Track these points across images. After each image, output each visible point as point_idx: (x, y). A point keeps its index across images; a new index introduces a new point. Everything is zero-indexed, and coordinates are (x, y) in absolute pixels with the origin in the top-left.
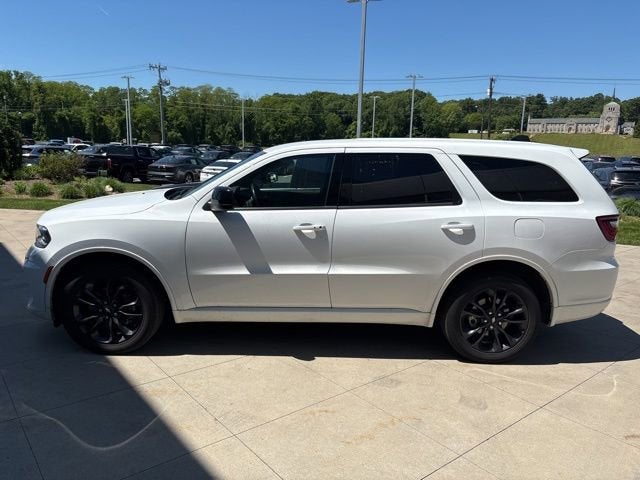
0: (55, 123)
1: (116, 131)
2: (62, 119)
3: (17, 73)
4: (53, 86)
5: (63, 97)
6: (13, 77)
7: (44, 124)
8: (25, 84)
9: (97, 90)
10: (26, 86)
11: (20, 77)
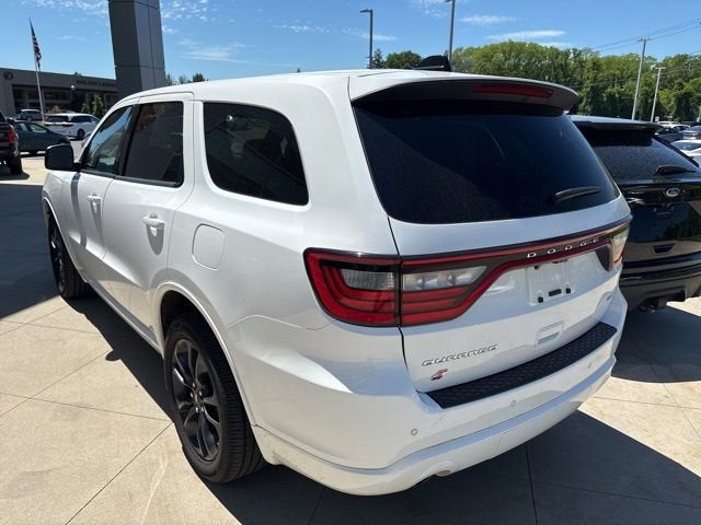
0: (602, 102)
1: (671, 108)
2: (611, 96)
3: (575, 50)
4: (610, 61)
5: (618, 72)
6: (572, 55)
7: (590, 103)
8: (581, 62)
9: (660, 60)
10: (582, 63)
11: (578, 54)
